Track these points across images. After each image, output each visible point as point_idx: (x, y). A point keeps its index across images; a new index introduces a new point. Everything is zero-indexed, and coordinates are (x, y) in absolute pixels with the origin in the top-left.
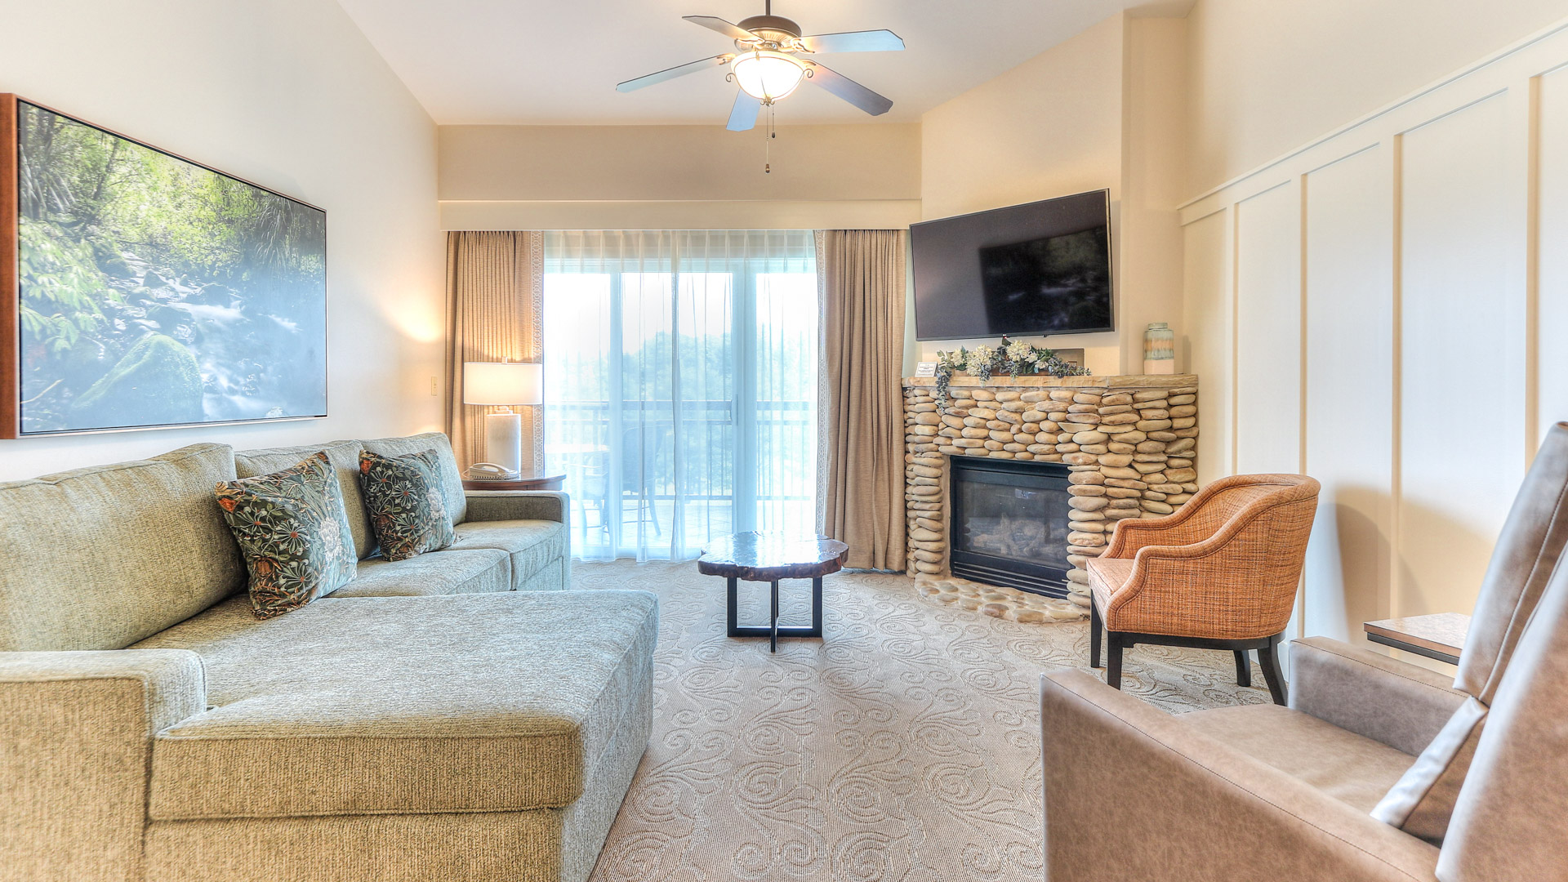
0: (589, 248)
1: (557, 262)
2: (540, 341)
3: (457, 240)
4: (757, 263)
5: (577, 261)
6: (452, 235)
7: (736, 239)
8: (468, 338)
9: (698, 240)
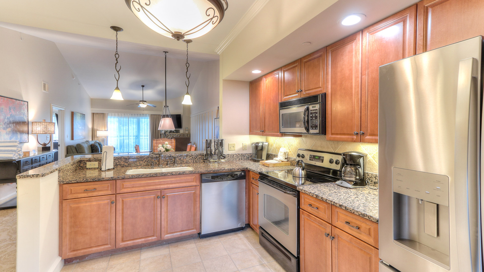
0: (115, 116)
1: (110, 117)
2: (107, 128)
3: (93, 114)
4: (140, 118)
5: (113, 117)
6: (92, 114)
7: (137, 115)
8: (95, 127)
9: (132, 115)
